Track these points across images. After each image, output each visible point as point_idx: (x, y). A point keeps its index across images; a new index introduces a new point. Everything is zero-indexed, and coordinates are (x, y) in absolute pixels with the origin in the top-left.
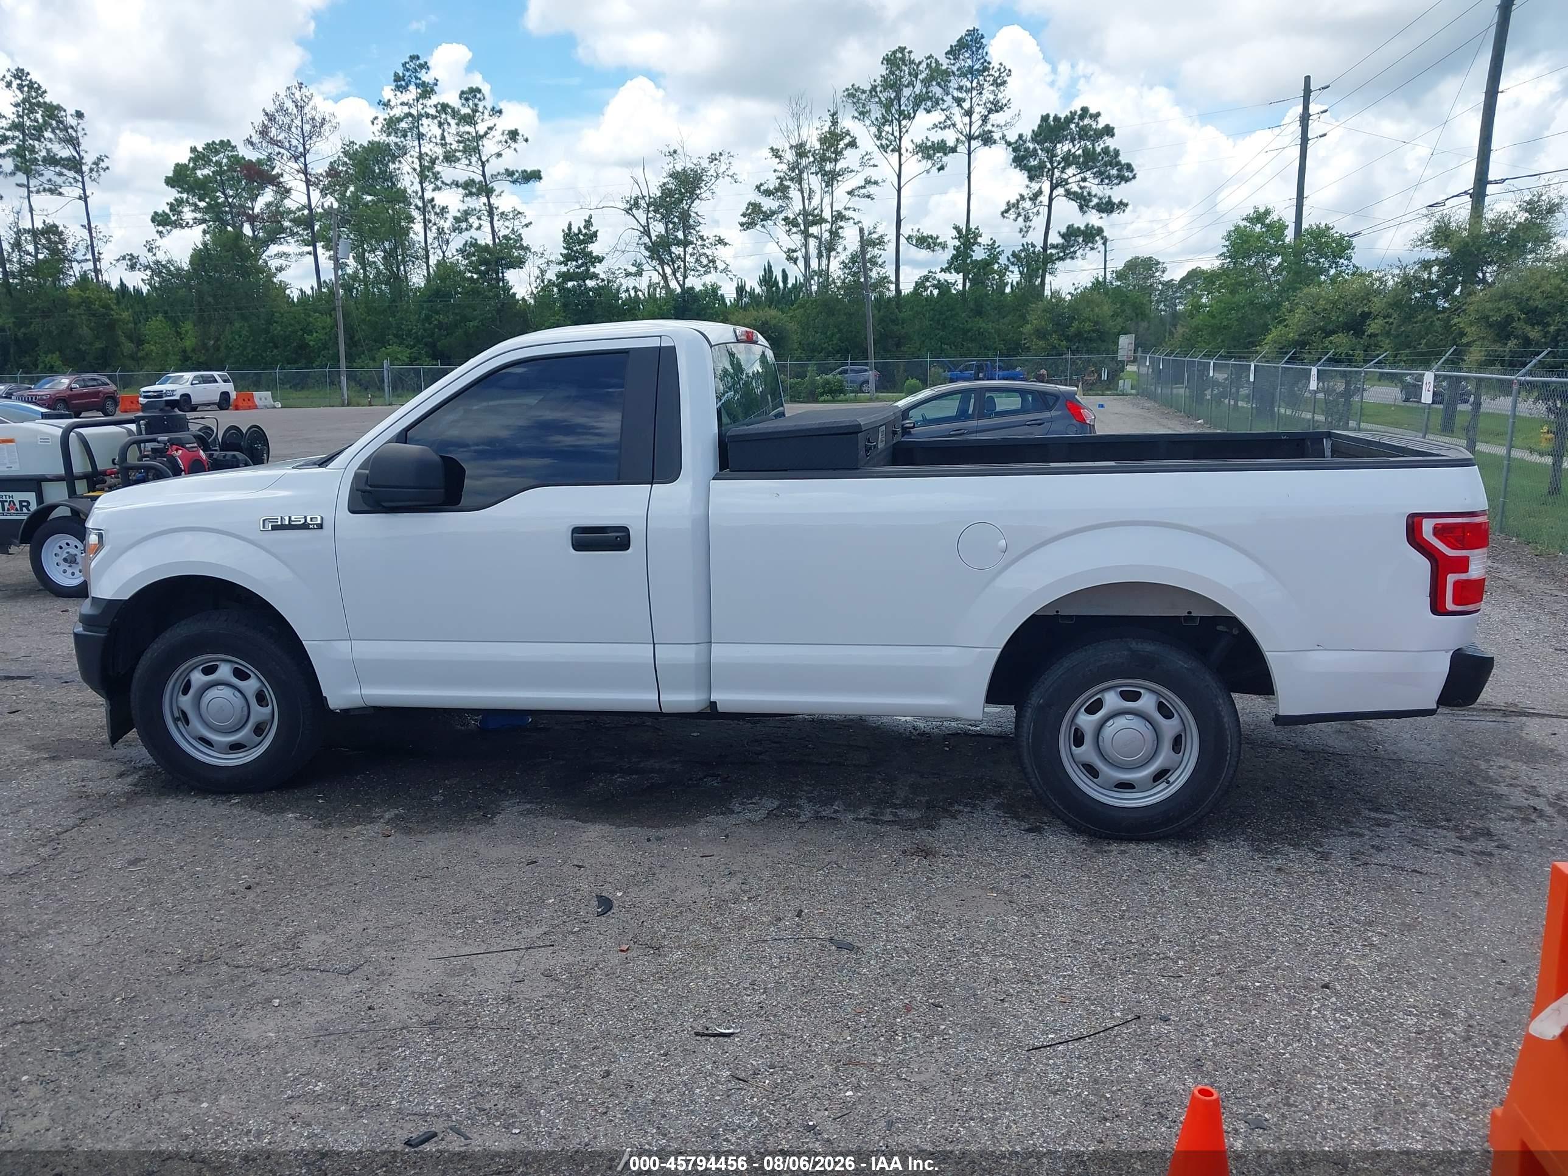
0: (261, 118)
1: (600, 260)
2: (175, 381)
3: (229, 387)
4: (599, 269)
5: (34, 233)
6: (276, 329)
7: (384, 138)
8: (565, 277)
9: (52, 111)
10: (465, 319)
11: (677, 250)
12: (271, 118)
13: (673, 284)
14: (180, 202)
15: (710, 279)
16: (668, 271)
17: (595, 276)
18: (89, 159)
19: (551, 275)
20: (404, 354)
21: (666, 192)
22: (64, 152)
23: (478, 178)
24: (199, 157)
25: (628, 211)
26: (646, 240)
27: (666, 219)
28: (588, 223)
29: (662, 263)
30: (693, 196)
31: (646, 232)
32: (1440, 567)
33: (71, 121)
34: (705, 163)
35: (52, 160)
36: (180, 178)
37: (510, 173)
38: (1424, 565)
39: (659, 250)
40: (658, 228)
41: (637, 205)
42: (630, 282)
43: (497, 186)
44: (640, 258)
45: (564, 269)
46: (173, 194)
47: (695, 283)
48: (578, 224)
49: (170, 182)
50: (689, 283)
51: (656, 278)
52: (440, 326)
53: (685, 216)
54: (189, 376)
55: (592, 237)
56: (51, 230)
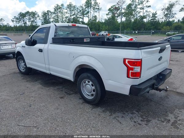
0: (118, 2)
1: (157, 17)
2: (102, 32)
3: (108, 33)
4: (157, 18)
5: (94, 16)
6: (116, 27)
7: (131, 3)
8: (151, 19)
9: (97, 3)
10: (138, 25)
11: (168, 15)
12: (119, 2)
13: (167, 20)
14: (109, 12)
15: (173, 19)
16: (167, 18)
17: (156, 19)
18: (100, 8)
19: (150, 19)
20: (130, 29)
21: (168, 7)
22: (97, 7)
23: (142, 7)
24: (112, 7)
25: (162, 10)
26: (164, 14)
27: (167, 11)
28: (156, 12)
29: (166, 17)
30: (172, 8)
31: (164, 13)
32: (129, 69)
33: (99, 4)
34: (175, 3)
35: (96, 8)
36: (110, 10)
37: (146, 6)
38: (126, 68)
39: (166, 15)
40: (166, 12)
41: (163, 9)
42: (161, 20)
43: (144, 8)
44: (163, 16)
45: (151, 18)
46: (109, 11)
47: (171, 20)
48: (154, 12)
49: (108, 10)
50: (169, 20)
51: (165, 19)
52: (135, 26)
53: (170, 11)
54: (103, 32)
55: (156, 14)
56: (96, 16)
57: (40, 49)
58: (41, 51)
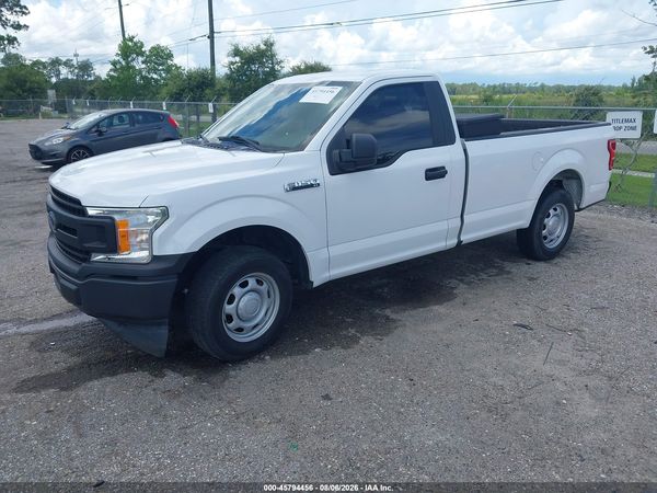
57: (428, 171)
58: (435, 173)
